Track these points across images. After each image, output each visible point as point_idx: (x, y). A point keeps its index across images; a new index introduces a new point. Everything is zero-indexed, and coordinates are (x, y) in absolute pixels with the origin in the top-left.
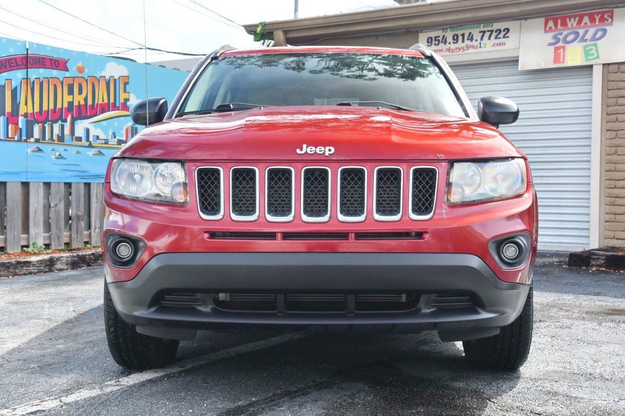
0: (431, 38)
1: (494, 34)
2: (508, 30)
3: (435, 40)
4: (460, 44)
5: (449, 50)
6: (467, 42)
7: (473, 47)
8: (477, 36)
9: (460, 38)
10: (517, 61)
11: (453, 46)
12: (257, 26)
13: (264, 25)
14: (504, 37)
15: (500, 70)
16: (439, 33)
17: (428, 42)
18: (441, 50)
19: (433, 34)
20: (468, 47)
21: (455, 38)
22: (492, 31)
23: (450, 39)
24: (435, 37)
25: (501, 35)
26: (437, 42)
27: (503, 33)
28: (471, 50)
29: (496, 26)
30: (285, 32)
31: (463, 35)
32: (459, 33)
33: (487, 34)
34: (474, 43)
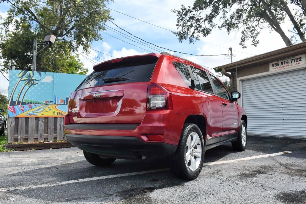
0: (274, 64)
1: (296, 60)
2: (301, 58)
3: (275, 65)
4: (284, 65)
5: (280, 68)
6: (286, 64)
7: (289, 65)
8: (290, 61)
9: (284, 63)
10: (305, 69)
11: (281, 66)
12: (216, 68)
13: (219, 67)
14: (300, 61)
15: (300, 73)
16: (276, 62)
17: (273, 66)
18: (277, 68)
19: (274, 63)
20: (287, 66)
21: (282, 64)
22: (295, 59)
23: (280, 64)
24: (275, 64)
25: (299, 60)
26: (276, 65)
27: (299, 59)
28: (288, 67)
29: (296, 57)
30: (225, 68)
31: (285, 62)
32: (283, 61)
33: (293, 61)
34: (289, 64)
